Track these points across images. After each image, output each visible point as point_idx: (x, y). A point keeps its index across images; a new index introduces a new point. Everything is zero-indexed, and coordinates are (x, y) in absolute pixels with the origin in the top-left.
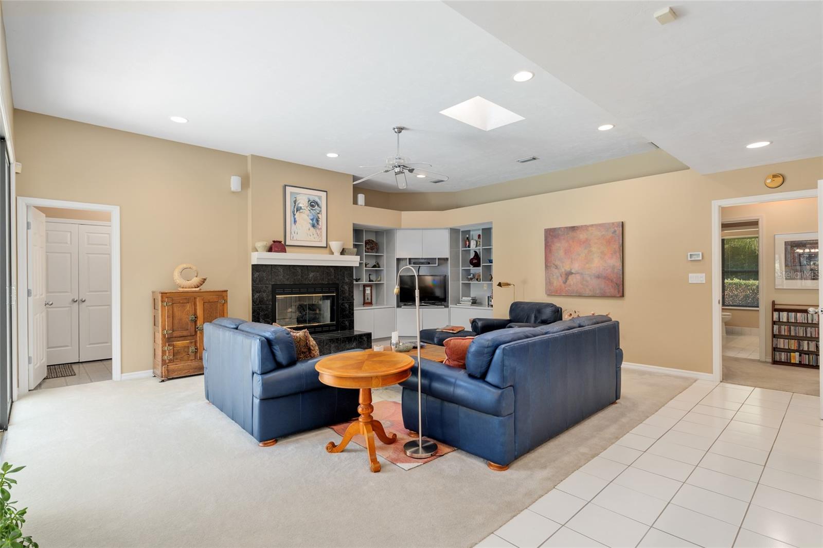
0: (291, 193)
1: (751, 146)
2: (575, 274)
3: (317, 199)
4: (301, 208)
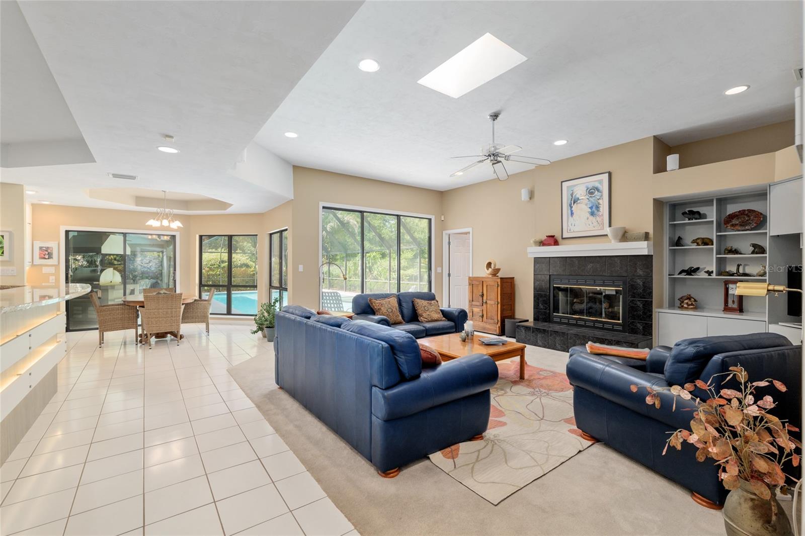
3: (597, 185)
4: (578, 199)
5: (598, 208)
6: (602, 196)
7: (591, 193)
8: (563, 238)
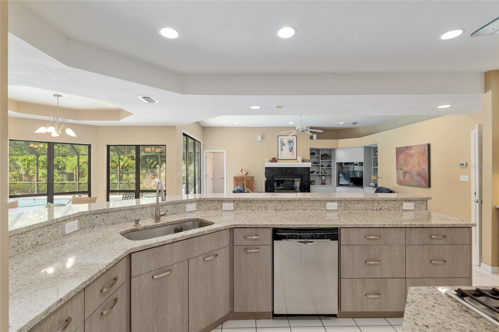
0: (281, 139)
1: (440, 107)
2: (408, 173)
3: (292, 140)
4: (285, 144)
5: (292, 149)
6: (293, 144)
7: (290, 143)
8: (278, 159)
